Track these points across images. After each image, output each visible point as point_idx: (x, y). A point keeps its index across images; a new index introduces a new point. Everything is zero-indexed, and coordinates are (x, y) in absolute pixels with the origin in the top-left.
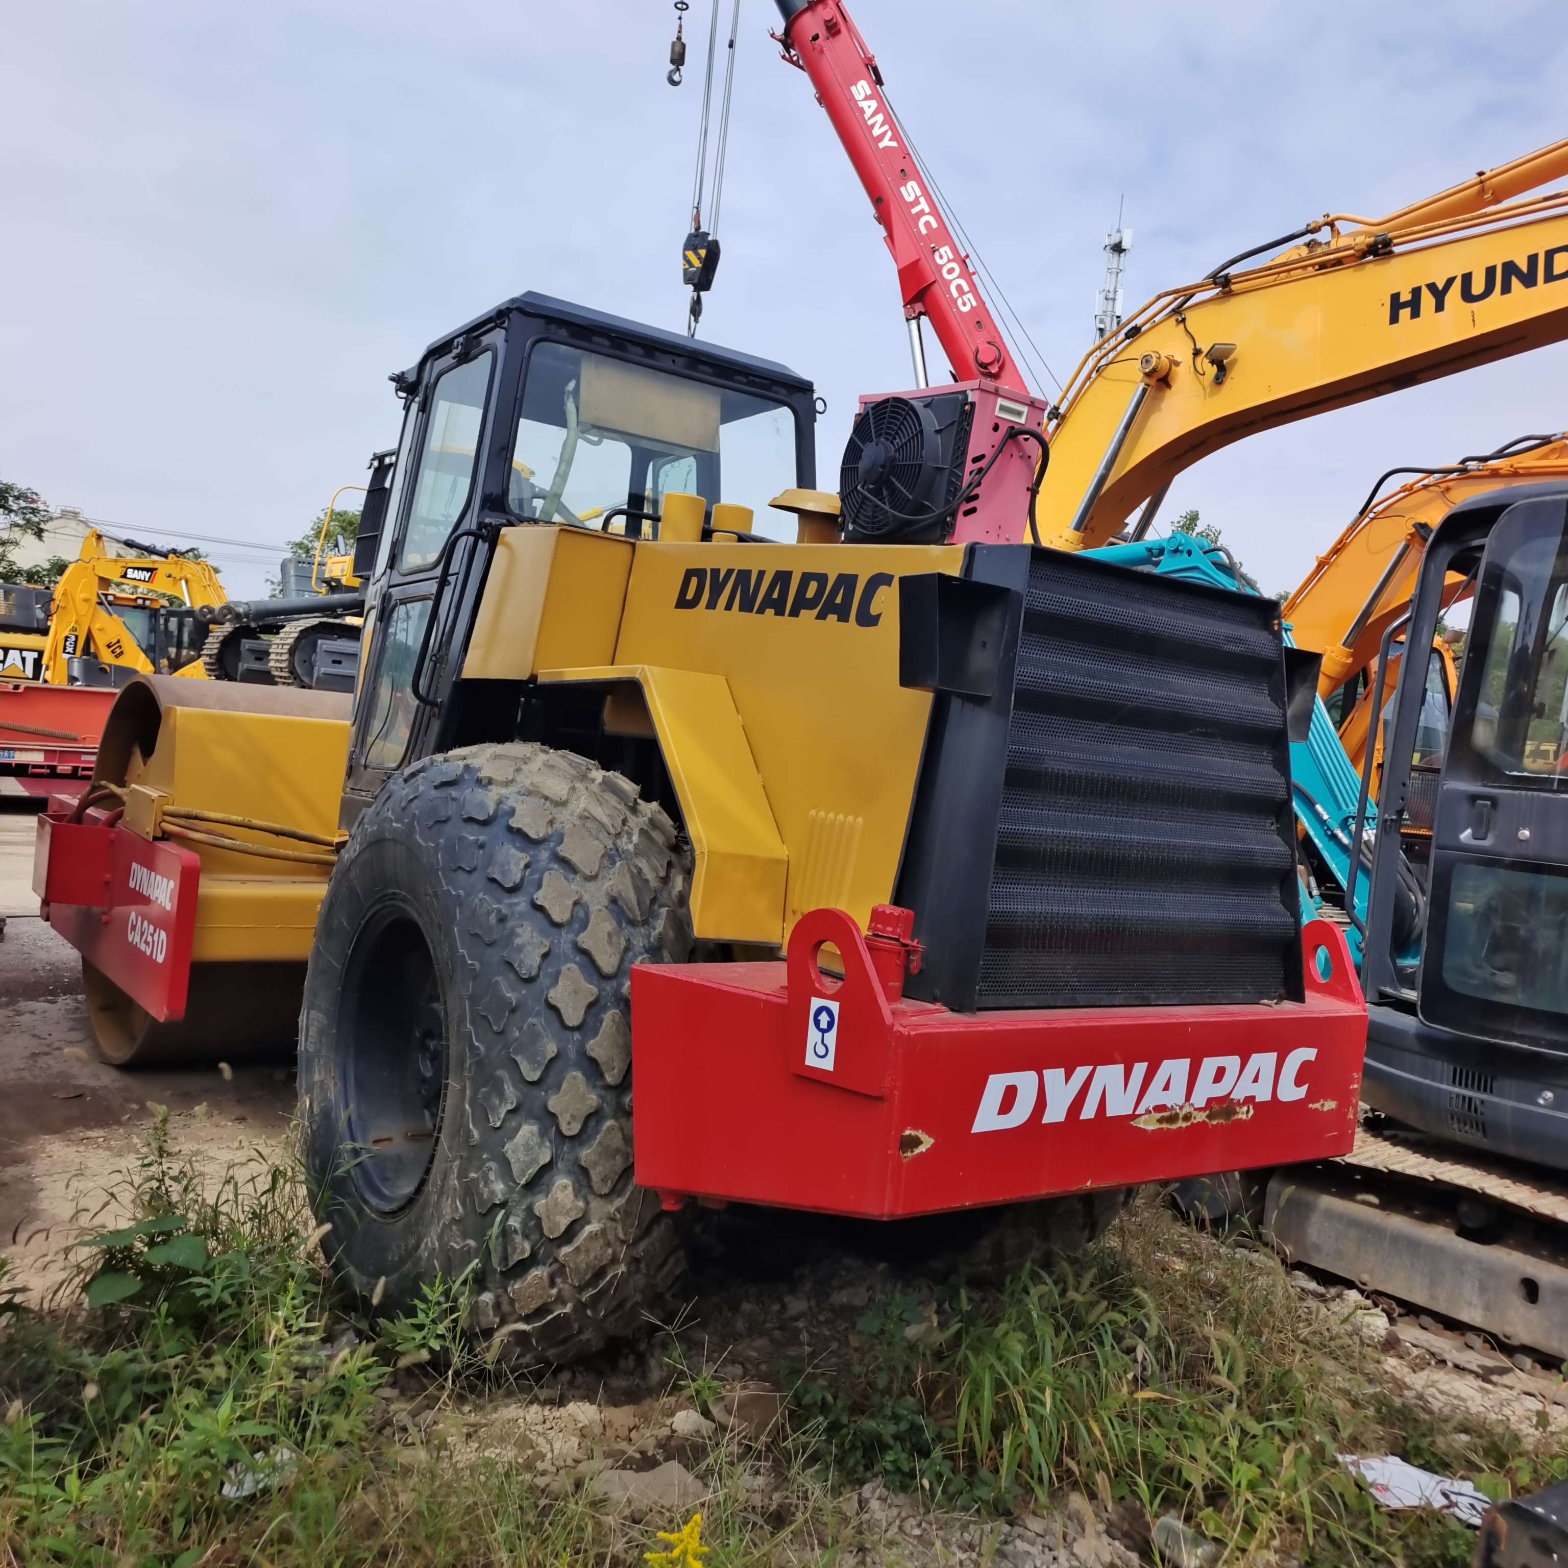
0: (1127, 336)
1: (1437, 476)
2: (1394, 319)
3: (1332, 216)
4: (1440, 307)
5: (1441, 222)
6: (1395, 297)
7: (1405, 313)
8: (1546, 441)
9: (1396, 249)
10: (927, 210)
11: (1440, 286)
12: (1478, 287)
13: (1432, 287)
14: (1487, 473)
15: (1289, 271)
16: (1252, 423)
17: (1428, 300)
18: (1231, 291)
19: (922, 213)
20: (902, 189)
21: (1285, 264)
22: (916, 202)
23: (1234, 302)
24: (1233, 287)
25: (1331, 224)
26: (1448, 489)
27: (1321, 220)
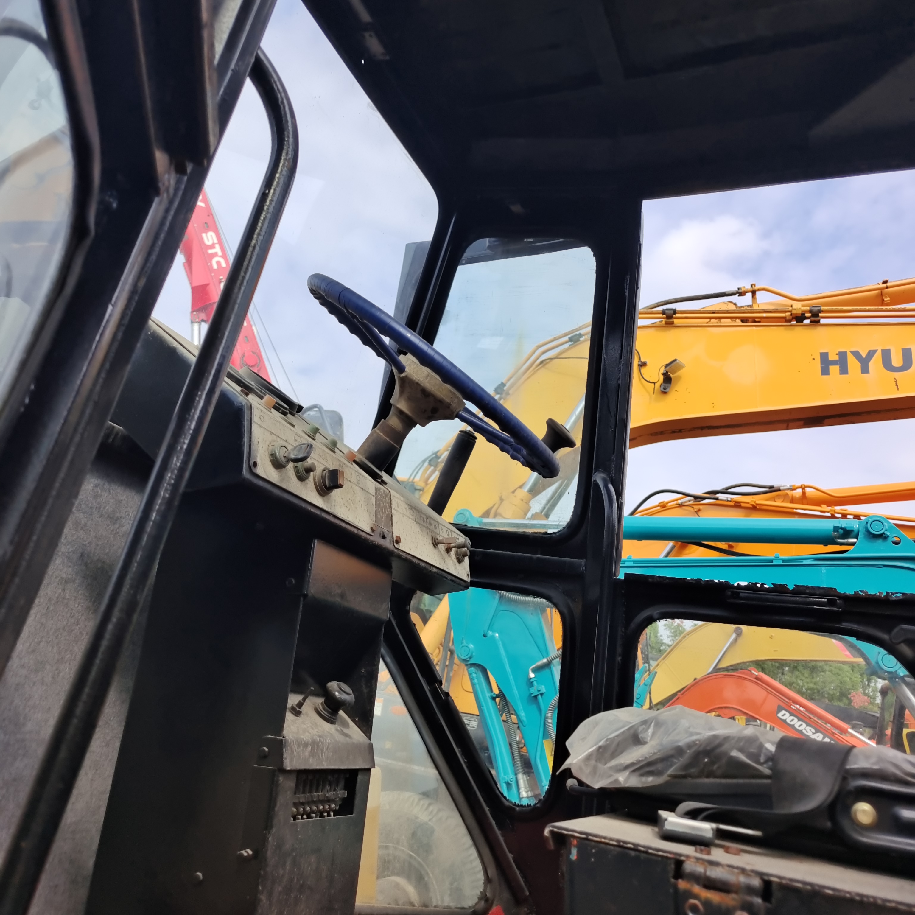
0: (571, 340)
1: (689, 498)
2: (825, 371)
3: (757, 287)
4: (865, 370)
5: (867, 308)
6: (824, 357)
7: (834, 369)
8: (772, 489)
9: (823, 321)
10: (220, 253)
11: (864, 355)
12: (897, 360)
13: (856, 354)
14: (732, 504)
15: (720, 318)
16: (680, 431)
17: (853, 364)
18: (673, 323)
19: (215, 255)
20: (204, 235)
21: (719, 312)
22: (213, 246)
23: (672, 333)
24: (676, 321)
25: (754, 293)
26: (699, 510)
27: (748, 287)
